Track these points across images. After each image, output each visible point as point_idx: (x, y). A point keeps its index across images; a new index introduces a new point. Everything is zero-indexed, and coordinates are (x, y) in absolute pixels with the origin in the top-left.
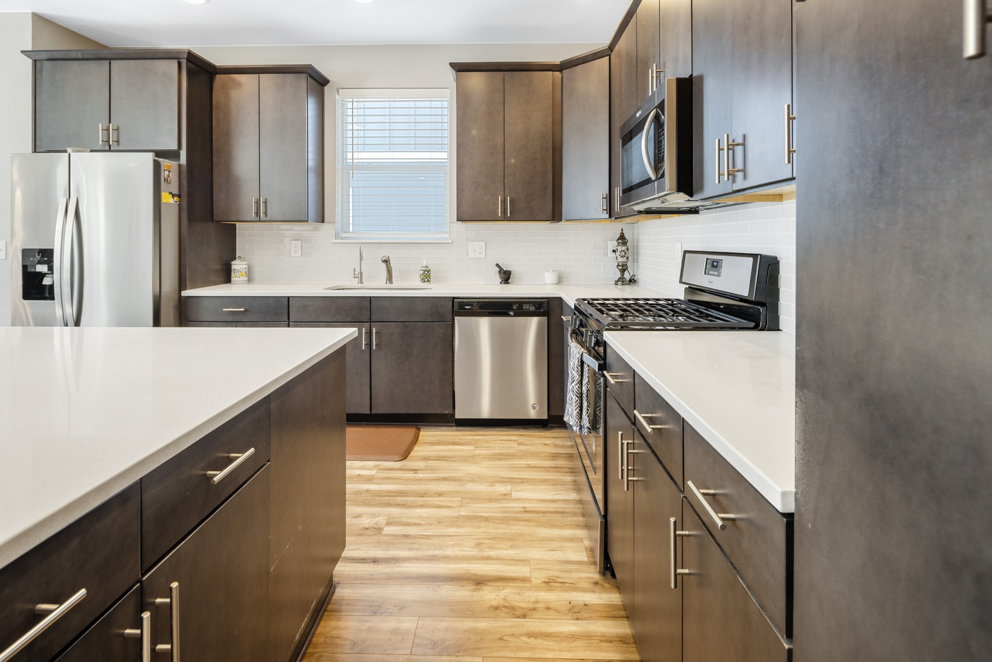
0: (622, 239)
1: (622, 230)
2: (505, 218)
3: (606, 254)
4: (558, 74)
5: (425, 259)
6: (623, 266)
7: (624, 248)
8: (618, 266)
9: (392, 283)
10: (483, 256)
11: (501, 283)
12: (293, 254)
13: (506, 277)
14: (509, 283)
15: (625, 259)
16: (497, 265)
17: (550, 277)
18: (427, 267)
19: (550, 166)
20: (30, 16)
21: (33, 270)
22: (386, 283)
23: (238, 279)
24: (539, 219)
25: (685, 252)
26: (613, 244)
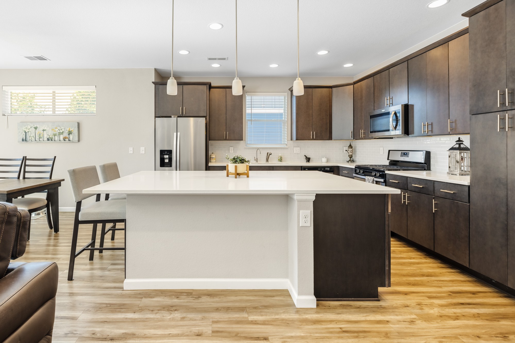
0: (350, 146)
1: (350, 143)
2: (313, 139)
3: (343, 152)
4: (330, 89)
5: (281, 153)
6: (351, 156)
7: (352, 149)
8: (349, 156)
9: (268, 162)
10: (299, 152)
11: (307, 162)
12: (230, 152)
13: (308, 160)
14: (309, 162)
15: (352, 153)
16: (305, 156)
17: (324, 160)
18: (281, 156)
19: (328, 121)
20: (154, 69)
21: (163, 157)
22: (266, 162)
23: (213, 161)
24: (324, 139)
25: (389, 151)
26: (347, 148)
